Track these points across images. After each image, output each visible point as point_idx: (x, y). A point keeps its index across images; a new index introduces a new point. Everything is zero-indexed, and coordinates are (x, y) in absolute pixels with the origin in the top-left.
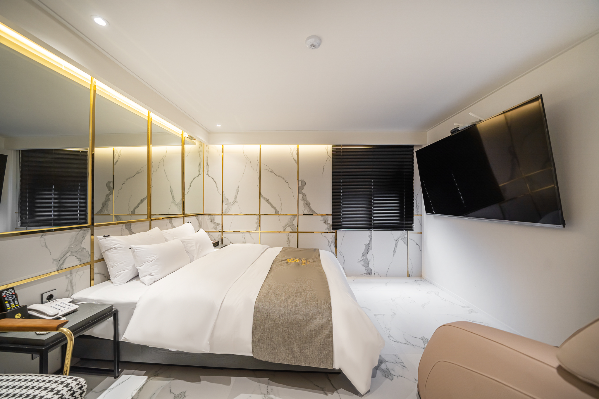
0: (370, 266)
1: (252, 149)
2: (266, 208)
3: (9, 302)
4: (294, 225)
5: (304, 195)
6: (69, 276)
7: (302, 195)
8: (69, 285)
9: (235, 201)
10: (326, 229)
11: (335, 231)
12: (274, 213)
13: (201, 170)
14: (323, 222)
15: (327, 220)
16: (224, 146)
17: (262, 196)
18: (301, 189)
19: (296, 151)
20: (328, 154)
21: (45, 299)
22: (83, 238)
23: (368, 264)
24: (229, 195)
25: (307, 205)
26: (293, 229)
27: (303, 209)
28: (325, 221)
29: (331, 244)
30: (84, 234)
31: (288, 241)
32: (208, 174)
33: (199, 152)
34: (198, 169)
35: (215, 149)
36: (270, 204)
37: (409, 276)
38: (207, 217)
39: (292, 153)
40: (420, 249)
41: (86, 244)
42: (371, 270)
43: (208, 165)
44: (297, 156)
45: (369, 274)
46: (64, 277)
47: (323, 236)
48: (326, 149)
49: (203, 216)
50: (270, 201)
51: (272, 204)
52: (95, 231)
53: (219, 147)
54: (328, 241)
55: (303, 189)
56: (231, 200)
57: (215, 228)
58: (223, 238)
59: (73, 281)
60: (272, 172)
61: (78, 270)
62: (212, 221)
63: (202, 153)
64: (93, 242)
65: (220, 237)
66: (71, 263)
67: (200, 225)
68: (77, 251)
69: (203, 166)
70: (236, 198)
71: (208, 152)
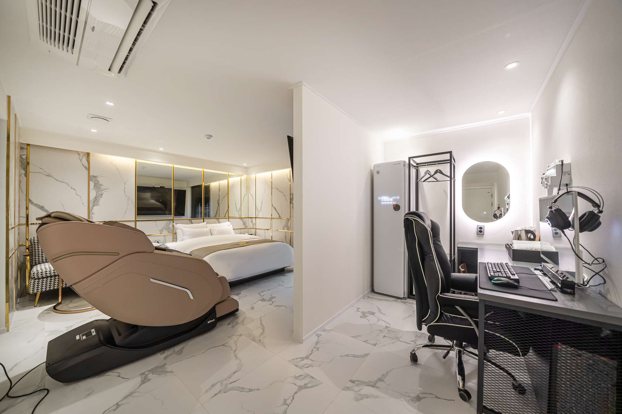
1: (267, 175)
2: (275, 215)
4: (288, 226)
8: (164, 240)
9: (261, 210)
12: (278, 218)
13: (247, 191)
17: (273, 206)
22: (170, 224)
24: (259, 206)
26: (288, 229)
30: (170, 222)
31: (285, 237)
32: (250, 193)
35: (253, 176)
38: (250, 219)
39: (287, 175)
41: (171, 226)
43: (250, 187)
46: (163, 237)
49: (247, 219)
50: (277, 209)
51: (277, 211)
52: (174, 222)
56: (259, 209)
57: (253, 226)
58: (256, 233)
59: (166, 239)
60: (277, 189)
61: (168, 235)
62: (252, 221)
63: (247, 180)
64: (173, 225)
65: (255, 232)
66: (165, 232)
67: (244, 224)
68: (168, 229)
69: (248, 188)
70: (261, 207)
71: (250, 179)
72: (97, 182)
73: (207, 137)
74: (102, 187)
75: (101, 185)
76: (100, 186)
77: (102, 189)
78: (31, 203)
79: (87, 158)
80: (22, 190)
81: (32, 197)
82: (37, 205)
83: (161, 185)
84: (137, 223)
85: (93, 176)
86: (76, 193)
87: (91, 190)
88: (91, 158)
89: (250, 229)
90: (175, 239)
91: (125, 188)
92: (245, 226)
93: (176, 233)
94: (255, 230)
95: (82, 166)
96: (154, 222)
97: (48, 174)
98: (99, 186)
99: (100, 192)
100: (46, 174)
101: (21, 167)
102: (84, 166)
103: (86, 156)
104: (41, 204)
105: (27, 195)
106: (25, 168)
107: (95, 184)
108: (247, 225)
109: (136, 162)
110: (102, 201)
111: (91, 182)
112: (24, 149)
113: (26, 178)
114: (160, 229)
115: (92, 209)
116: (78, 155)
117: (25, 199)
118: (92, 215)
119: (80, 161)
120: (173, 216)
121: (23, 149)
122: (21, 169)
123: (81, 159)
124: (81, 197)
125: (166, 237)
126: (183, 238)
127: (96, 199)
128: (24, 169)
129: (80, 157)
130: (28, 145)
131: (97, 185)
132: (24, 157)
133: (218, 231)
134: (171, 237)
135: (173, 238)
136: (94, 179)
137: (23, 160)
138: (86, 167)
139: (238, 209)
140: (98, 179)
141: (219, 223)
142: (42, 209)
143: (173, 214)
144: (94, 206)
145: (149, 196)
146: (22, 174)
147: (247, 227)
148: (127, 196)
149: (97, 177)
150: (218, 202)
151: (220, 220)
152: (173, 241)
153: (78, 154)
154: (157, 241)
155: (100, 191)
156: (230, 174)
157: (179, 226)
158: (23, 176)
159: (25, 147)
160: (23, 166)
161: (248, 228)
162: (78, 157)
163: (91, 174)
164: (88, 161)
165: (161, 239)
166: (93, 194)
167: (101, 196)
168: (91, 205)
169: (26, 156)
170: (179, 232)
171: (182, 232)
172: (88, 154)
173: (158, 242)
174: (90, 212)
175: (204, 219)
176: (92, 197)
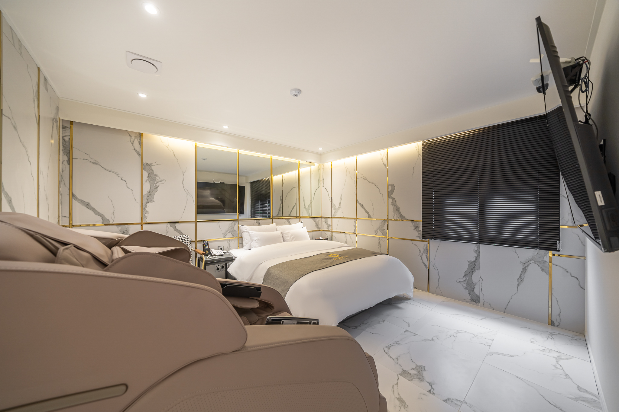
0: (477, 291)
1: (350, 161)
2: (361, 213)
3: (205, 246)
4: (384, 229)
5: (393, 199)
6: (228, 242)
7: (391, 200)
8: (229, 246)
9: (340, 207)
10: (417, 237)
11: (427, 240)
12: (367, 218)
13: (320, 184)
14: (414, 228)
15: (418, 226)
16: (332, 162)
17: (358, 202)
18: (391, 194)
19: (386, 156)
20: (418, 152)
21: (219, 248)
22: (235, 225)
23: (474, 289)
24: (336, 202)
25: (397, 209)
26: (383, 233)
27: (393, 214)
28: (416, 228)
29: (423, 254)
30: (235, 223)
31: (379, 244)
32: (323, 186)
33: (319, 170)
34: (318, 183)
35: (328, 165)
36: (364, 209)
37: (552, 324)
38: (323, 220)
39: (382, 159)
40: (579, 285)
41: (236, 228)
42: (478, 297)
43: (323, 179)
44: (386, 160)
45: (475, 302)
46: (226, 242)
47: (413, 244)
48: (416, 147)
49: (320, 219)
50: (365, 206)
51: (365, 209)
52: (240, 222)
53: (329, 164)
54: (419, 250)
55: (392, 194)
56: (337, 206)
57: (328, 228)
58: (333, 237)
59: (230, 244)
60: (365, 179)
61: (232, 240)
62: (326, 222)
63: (320, 171)
64: (238, 227)
65: (330, 236)
66: (229, 236)
67: (317, 225)
68: (231, 231)
69: (320, 180)
70: (340, 204)
71: (323, 169)
72: (151, 171)
73: (294, 93)
74: (157, 178)
75: (156, 175)
76: (155, 177)
77: (157, 181)
78: (75, 199)
79: (139, 140)
80: (64, 182)
81: (76, 192)
82: (82, 202)
83: (221, 181)
84: (197, 224)
85: (147, 164)
86: (127, 186)
87: (144, 182)
88: (144, 140)
89: (323, 232)
90: (241, 245)
91: (183, 180)
92: (318, 228)
93: (242, 237)
94: (331, 233)
95: (134, 151)
96: (216, 223)
97: (95, 162)
98: (153, 177)
99: (154, 185)
100: (92, 161)
101: (63, 151)
102: (136, 151)
103: (139, 136)
104: (87, 200)
105: (70, 188)
106: (68, 153)
107: (149, 174)
108: (320, 226)
109: (196, 146)
110: (157, 196)
111: (144, 172)
112: (67, 128)
113: (69, 165)
114: (224, 232)
115: (146, 206)
116: (129, 137)
117: (68, 194)
118: (146, 214)
119: (132, 145)
120: (238, 214)
121: (65, 129)
122: (64, 154)
123: (132, 142)
124: (132, 191)
125: (230, 242)
126: (251, 244)
127: (151, 194)
128: (66, 155)
129: (131, 139)
130: (72, 122)
131: (151, 176)
132: (67, 139)
133: (291, 236)
134: (235, 242)
135: (239, 243)
136: (148, 167)
137: (65, 142)
138: (138, 153)
139: (307, 207)
140: (153, 167)
141: (290, 224)
142: (87, 206)
143: (238, 213)
144: (148, 202)
145: (209, 193)
146: (64, 161)
147: (320, 228)
148: (186, 190)
149: (151, 165)
150: (281, 199)
151: (290, 220)
152: (238, 247)
153: (129, 135)
154: (221, 247)
155: (155, 183)
156: (302, 162)
157: (245, 229)
158: (65, 163)
159: (68, 125)
160: (66, 150)
161: (321, 230)
162: (129, 140)
163: (144, 162)
164: (141, 144)
165: (225, 245)
166: (147, 187)
167: (156, 190)
168: (145, 201)
169: (69, 137)
170: (245, 236)
171: (250, 236)
172: (141, 135)
173: (221, 249)
174: (143, 211)
175: (272, 219)
176: (145, 192)
